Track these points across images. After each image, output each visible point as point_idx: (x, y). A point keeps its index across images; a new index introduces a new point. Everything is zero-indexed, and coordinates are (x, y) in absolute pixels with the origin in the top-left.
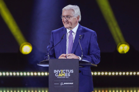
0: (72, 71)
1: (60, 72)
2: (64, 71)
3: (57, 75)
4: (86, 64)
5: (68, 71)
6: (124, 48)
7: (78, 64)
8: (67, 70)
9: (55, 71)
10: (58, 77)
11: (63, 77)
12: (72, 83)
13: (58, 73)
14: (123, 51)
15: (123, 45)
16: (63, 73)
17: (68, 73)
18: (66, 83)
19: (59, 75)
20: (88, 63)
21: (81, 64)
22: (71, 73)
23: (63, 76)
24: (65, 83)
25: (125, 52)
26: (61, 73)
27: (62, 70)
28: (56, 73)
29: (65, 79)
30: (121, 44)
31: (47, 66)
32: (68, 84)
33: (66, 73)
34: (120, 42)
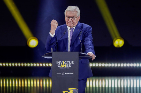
1: (61, 63)
2: (66, 63)
3: (59, 66)
6: (119, 43)
7: (78, 57)
8: (68, 62)
9: (58, 63)
10: (60, 68)
11: (64, 68)
12: (73, 73)
13: (61, 64)
14: (119, 46)
15: (119, 40)
16: (65, 64)
17: (69, 64)
18: (68, 73)
19: (61, 65)
21: (80, 56)
22: (71, 64)
23: (65, 67)
24: (66, 73)
26: (62, 64)
27: (64, 62)
28: (59, 64)
29: (67, 69)
30: (117, 39)
31: (51, 57)
33: (67, 64)
34: (116, 37)
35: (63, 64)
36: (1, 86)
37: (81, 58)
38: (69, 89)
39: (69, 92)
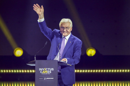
0: (53, 69)
2: (47, 69)
3: (41, 72)
4: (63, 64)
8: (49, 69)
9: (40, 69)
10: (42, 74)
11: (46, 74)
12: (53, 78)
13: (43, 71)
16: (46, 71)
17: (50, 70)
18: (48, 78)
21: (59, 64)
22: (52, 71)
23: (46, 73)
24: (47, 78)
25: (92, 55)
26: (44, 70)
28: (41, 70)
29: (48, 75)
31: (34, 65)
32: (50, 79)
33: (48, 70)
35: (45, 70)
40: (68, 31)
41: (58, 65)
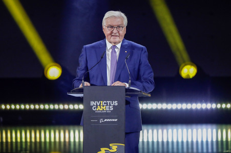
0: (116, 103)
1: (98, 104)
2: (105, 103)
3: (94, 108)
4: (136, 93)
5: (110, 103)
6: (189, 71)
7: (124, 93)
8: (108, 102)
9: (92, 103)
10: (96, 112)
11: (103, 112)
12: (116, 120)
13: (97, 106)
14: (188, 75)
16: (103, 106)
17: (110, 105)
18: (108, 120)
19: (97, 108)
20: (138, 91)
21: (128, 93)
22: (114, 106)
23: (103, 110)
24: (105, 120)
25: (191, 77)
26: (100, 105)
27: (102, 102)
28: (94, 105)
29: (107, 114)
30: (186, 65)
31: (82, 95)
33: (107, 105)
34: (184, 62)
35: (102, 105)
36: (4, 140)
37: (129, 95)
38: (111, 145)
39: (110, 149)
40: (121, 32)
41: (127, 95)
